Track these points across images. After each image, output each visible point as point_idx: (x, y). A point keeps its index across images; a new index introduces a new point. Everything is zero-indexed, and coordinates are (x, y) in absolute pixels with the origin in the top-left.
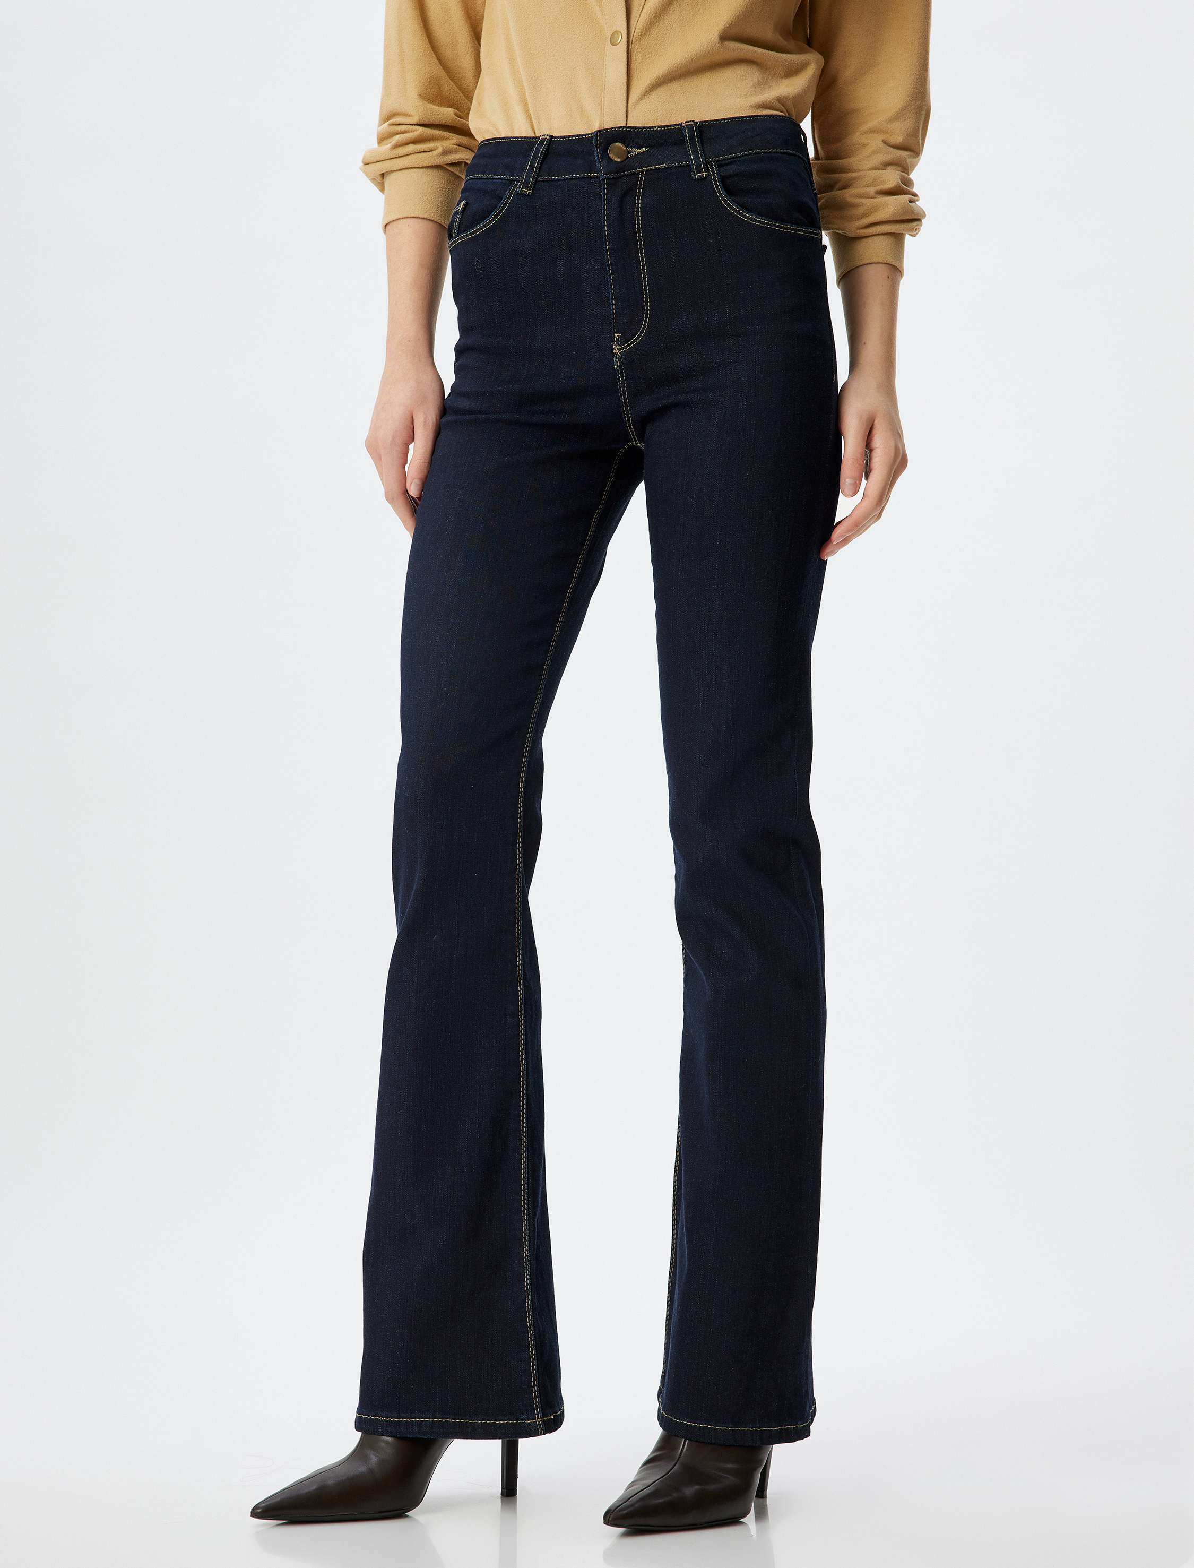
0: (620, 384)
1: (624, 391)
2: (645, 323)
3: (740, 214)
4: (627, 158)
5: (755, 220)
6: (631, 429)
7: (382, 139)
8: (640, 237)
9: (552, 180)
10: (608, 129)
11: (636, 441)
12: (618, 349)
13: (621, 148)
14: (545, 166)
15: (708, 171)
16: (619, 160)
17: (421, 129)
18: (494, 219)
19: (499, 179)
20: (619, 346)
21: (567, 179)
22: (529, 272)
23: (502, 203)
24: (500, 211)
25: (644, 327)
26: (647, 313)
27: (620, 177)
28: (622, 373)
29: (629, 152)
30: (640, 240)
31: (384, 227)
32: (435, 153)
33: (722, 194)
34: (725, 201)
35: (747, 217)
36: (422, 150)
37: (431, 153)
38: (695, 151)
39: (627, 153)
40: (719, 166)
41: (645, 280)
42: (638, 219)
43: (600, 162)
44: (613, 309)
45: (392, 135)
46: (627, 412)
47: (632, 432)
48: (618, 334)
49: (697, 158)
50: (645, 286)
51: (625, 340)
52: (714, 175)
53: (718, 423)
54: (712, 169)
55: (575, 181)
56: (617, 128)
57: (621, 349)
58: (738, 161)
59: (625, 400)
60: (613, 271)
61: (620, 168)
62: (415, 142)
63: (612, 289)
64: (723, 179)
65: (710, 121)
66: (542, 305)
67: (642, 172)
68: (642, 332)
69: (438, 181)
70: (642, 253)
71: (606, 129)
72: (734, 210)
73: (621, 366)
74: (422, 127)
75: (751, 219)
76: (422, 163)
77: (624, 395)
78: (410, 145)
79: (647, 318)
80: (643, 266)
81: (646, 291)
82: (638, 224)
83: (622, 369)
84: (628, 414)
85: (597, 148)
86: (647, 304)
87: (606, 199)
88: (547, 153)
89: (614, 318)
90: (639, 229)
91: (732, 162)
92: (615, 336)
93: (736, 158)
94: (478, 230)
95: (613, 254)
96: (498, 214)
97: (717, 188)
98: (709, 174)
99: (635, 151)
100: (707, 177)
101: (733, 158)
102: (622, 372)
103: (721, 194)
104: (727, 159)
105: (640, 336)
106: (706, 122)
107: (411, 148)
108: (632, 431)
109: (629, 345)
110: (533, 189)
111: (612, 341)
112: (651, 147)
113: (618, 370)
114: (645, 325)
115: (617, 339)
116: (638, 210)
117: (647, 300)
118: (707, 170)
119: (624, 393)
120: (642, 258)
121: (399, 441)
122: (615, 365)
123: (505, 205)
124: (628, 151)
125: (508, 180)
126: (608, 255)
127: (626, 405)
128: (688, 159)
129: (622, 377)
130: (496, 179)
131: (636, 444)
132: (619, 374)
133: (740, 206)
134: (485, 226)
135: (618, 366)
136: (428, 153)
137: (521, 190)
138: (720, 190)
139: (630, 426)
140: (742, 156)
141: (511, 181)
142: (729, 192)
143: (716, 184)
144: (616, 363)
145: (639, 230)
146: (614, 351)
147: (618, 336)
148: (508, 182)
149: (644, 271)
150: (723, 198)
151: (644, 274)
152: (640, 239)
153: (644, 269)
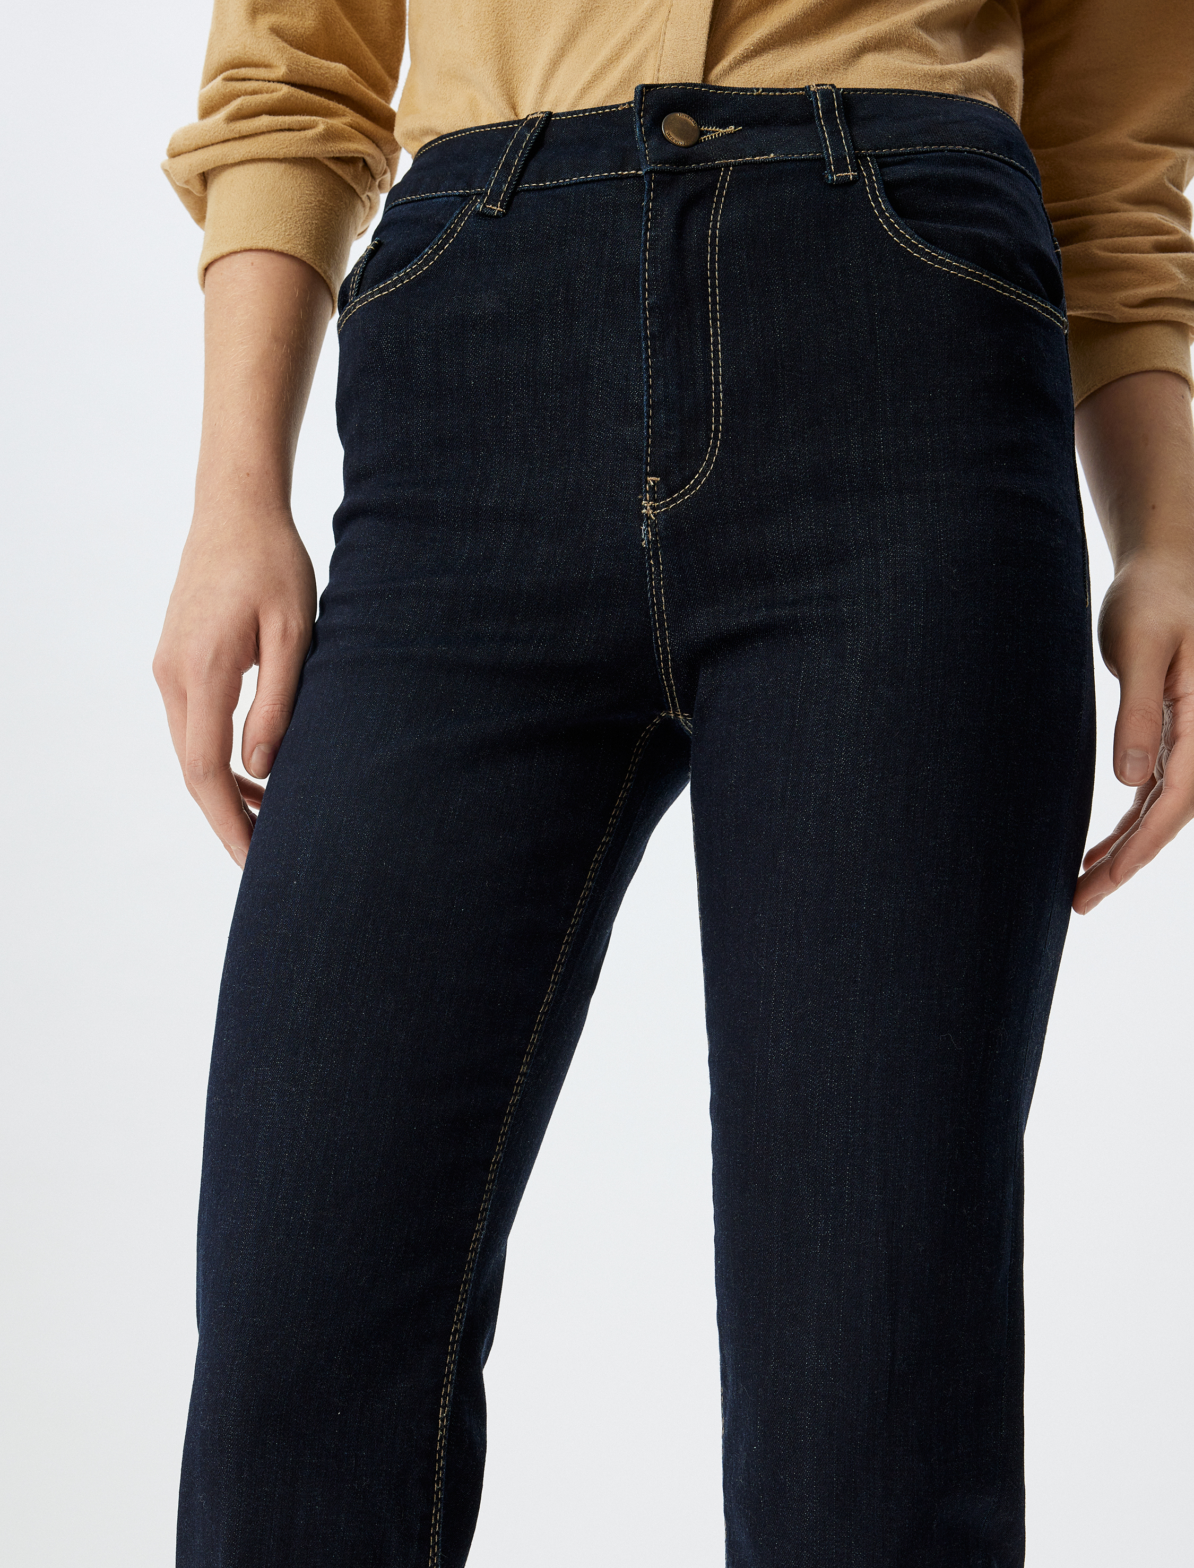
0: (651, 579)
1: (658, 596)
2: (712, 456)
3: (919, 251)
4: (698, 142)
5: (949, 265)
6: (668, 680)
7: (207, 111)
8: (713, 287)
9: (546, 188)
10: (664, 85)
11: (675, 710)
12: (653, 508)
13: (687, 123)
14: (534, 165)
15: (859, 171)
16: (681, 143)
17: (285, 89)
18: (426, 262)
19: (443, 196)
20: (655, 501)
21: (576, 184)
22: (488, 358)
23: (446, 232)
24: (440, 247)
25: (708, 466)
26: (716, 438)
27: (683, 173)
28: (656, 557)
29: (703, 133)
30: (713, 294)
31: (202, 272)
32: (310, 133)
33: (884, 212)
34: (891, 226)
35: (933, 259)
36: (287, 127)
37: (302, 134)
38: (834, 133)
39: (697, 134)
40: (882, 166)
41: (717, 374)
42: (713, 250)
43: (645, 142)
44: (648, 427)
45: (226, 99)
46: (663, 640)
47: (670, 687)
48: (654, 478)
49: (837, 144)
50: (717, 384)
51: (668, 489)
52: (870, 178)
53: (862, 663)
54: (867, 169)
55: (590, 186)
56: (681, 84)
57: (659, 508)
58: (919, 159)
59: (661, 615)
60: (653, 351)
61: (682, 157)
62: (272, 111)
63: (649, 387)
64: (890, 189)
65: (864, 90)
66: (507, 423)
67: (727, 166)
68: (704, 473)
69: (312, 188)
70: (715, 320)
71: (661, 85)
72: (907, 242)
73: (655, 542)
74: (287, 86)
75: (941, 263)
76: (285, 150)
77: (659, 603)
78: (264, 115)
79: (715, 447)
80: (716, 344)
81: (717, 394)
82: (713, 261)
83: (657, 549)
84: (664, 645)
85: (640, 118)
86: (717, 421)
87: (651, 210)
88: (539, 143)
89: (648, 446)
90: (713, 270)
91: (906, 160)
92: (647, 482)
93: (913, 154)
94: (394, 284)
95: (658, 318)
96: (435, 252)
97: (876, 201)
98: (860, 175)
99: (714, 132)
100: (855, 180)
101: (909, 154)
102: (656, 554)
103: (882, 212)
104: (895, 155)
105: (698, 482)
106: (856, 90)
107: (265, 121)
108: (669, 683)
109: (674, 500)
110: (508, 206)
111: (639, 489)
112: (747, 125)
113: (649, 550)
114: (709, 462)
115: (652, 488)
116: (714, 233)
117: (717, 412)
118: (856, 168)
119: (659, 602)
120: (715, 330)
121: (226, 662)
122: (643, 540)
123: (450, 236)
124: (703, 131)
125: (460, 196)
126: (646, 319)
127: (662, 625)
128: (821, 147)
129: (657, 564)
130: (439, 197)
131: (676, 715)
132: (650, 558)
133: (920, 236)
134: (408, 275)
135: (649, 542)
136: (296, 133)
137: (484, 206)
138: (881, 205)
139: (667, 674)
140: (926, 152)
141: (465, 197)
142: (901, 210)
143: (873, 193)
144: (646, 534)
145: (713, 272)
146: (644, 511)
147: (654, 481)
148: (459, 199)
149: (716, 355)
150: (887, 220)
151: (716, 359)
152: (714, 292)
153: (716, 351)
